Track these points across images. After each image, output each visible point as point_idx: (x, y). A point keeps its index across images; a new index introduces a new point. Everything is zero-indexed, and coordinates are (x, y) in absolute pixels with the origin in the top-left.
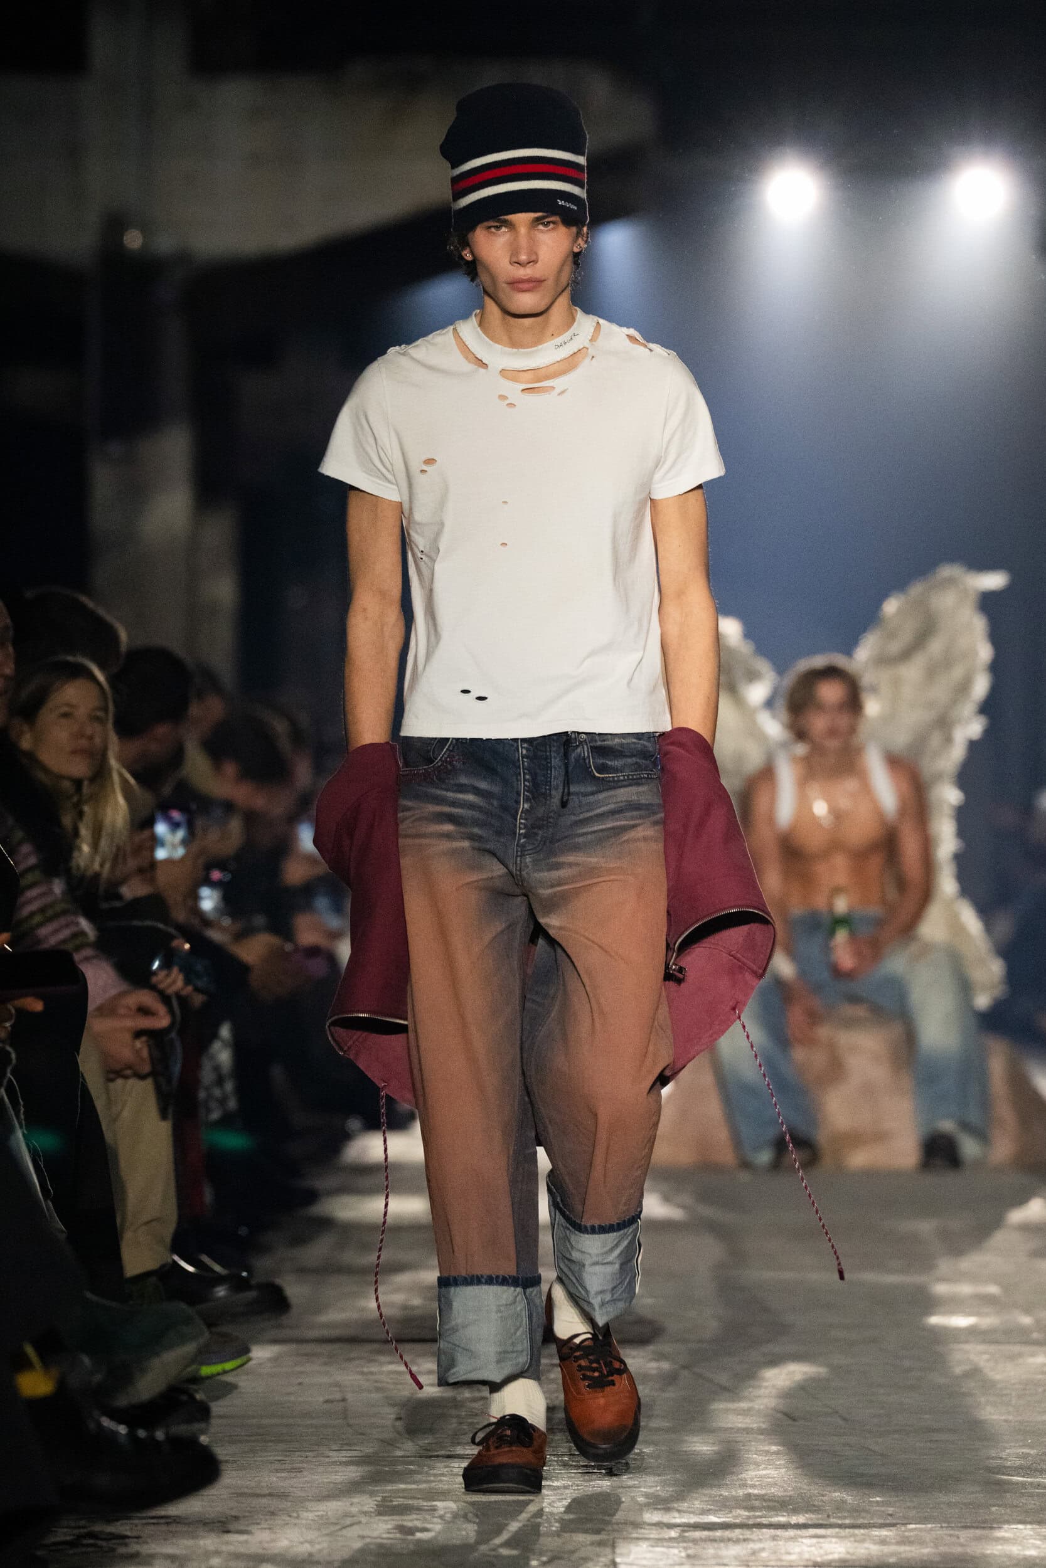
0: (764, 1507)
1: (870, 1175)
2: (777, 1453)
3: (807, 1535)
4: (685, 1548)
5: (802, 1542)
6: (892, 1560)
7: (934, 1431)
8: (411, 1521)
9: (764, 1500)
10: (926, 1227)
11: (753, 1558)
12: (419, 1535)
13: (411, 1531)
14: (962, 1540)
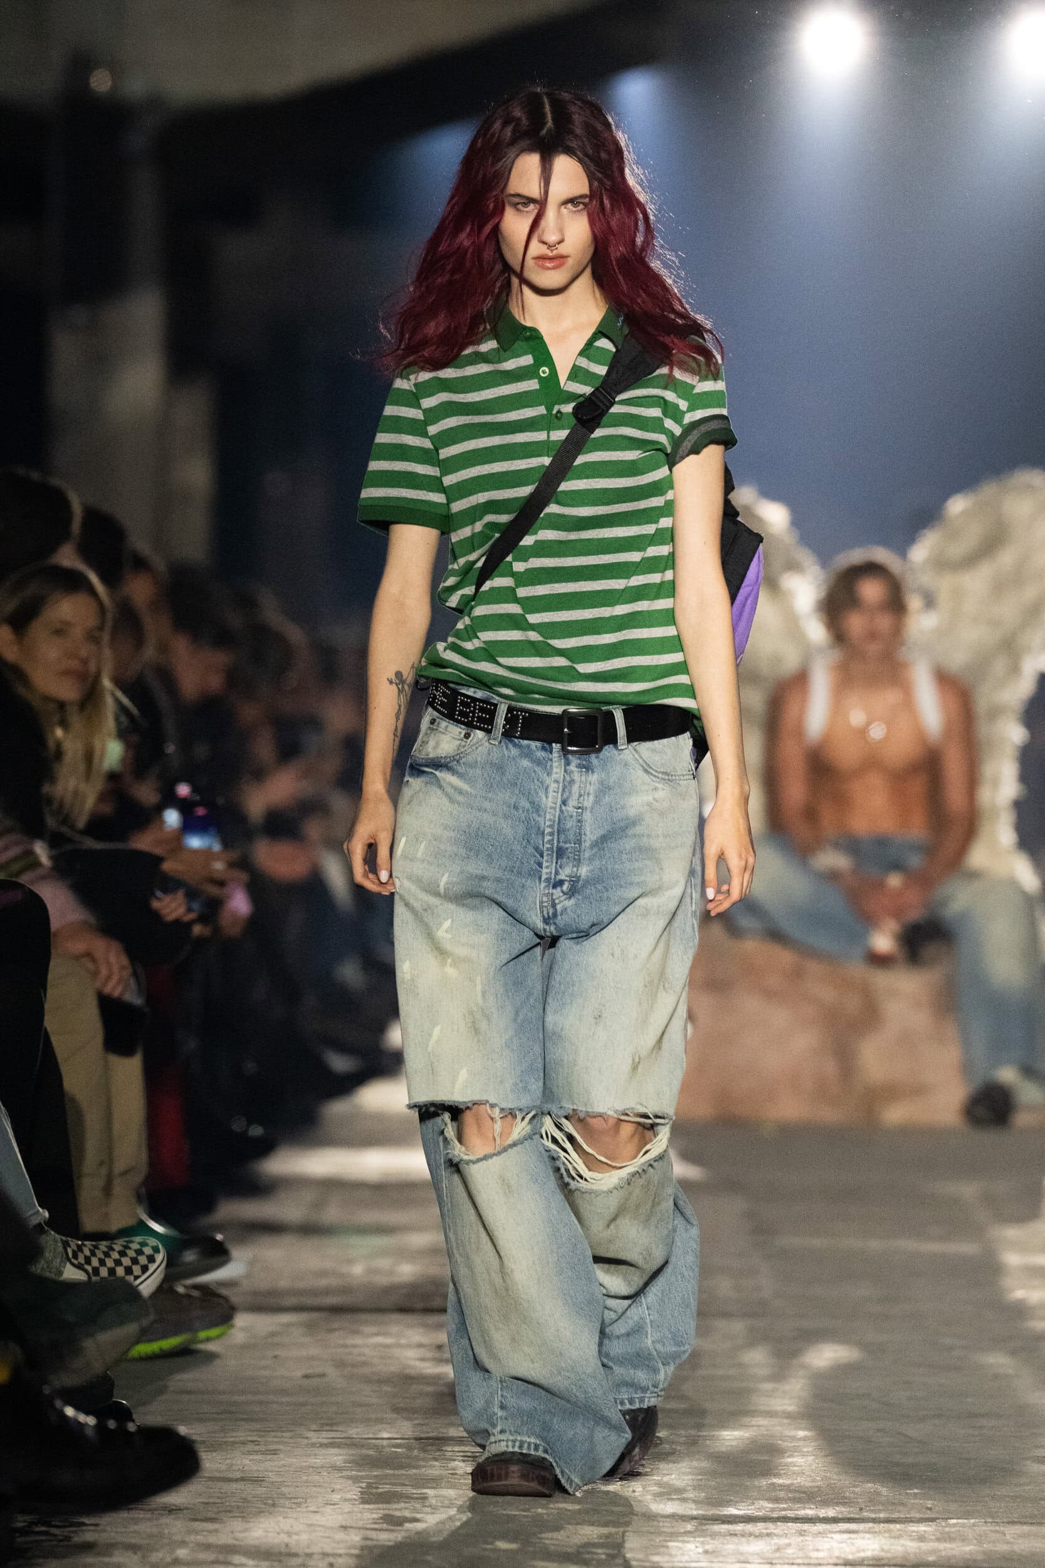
0: (790, 1499)
1: (906, 1132)
2: (805, 1439)
3: (838, 1530)
4: (703, 1543)
5: (832, 1538)
6: (931, 1559)
7: (976, 1416)
8: (400, 1509)
9: (791, 1491)
10: (968, 1190)
11: (777, 1555)
12: (407, 1525)
13: (398, 1522)
14: (1008, 1537)
